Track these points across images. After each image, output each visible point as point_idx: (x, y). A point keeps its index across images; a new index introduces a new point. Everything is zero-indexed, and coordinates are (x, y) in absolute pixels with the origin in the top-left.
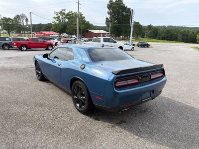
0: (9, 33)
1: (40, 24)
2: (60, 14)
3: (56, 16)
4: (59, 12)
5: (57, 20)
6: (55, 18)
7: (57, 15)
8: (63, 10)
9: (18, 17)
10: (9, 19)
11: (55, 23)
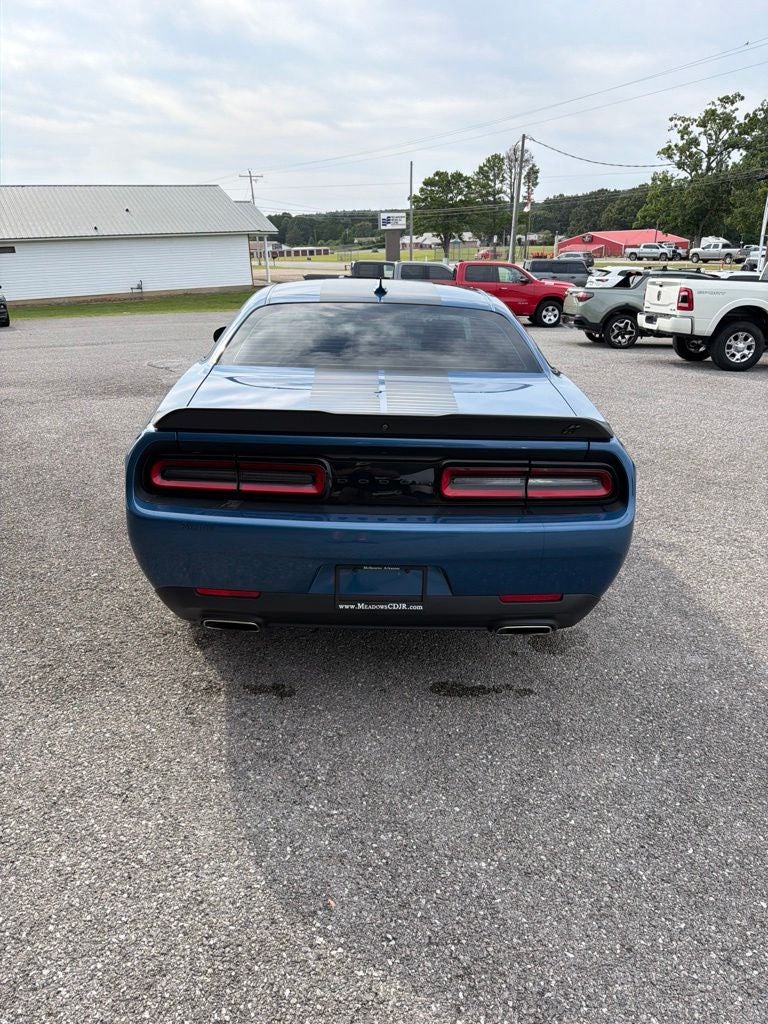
0: (445, 245)
1: (602, 191)
2: (703, 124)
3: (677, 140)
4: (698, 114)
5: (680, 165)
6: (667, 152)
7: (684, 132)
8: (726, 100)
9: (495, 162)
10: (458, 177)
11: (665, 179)
